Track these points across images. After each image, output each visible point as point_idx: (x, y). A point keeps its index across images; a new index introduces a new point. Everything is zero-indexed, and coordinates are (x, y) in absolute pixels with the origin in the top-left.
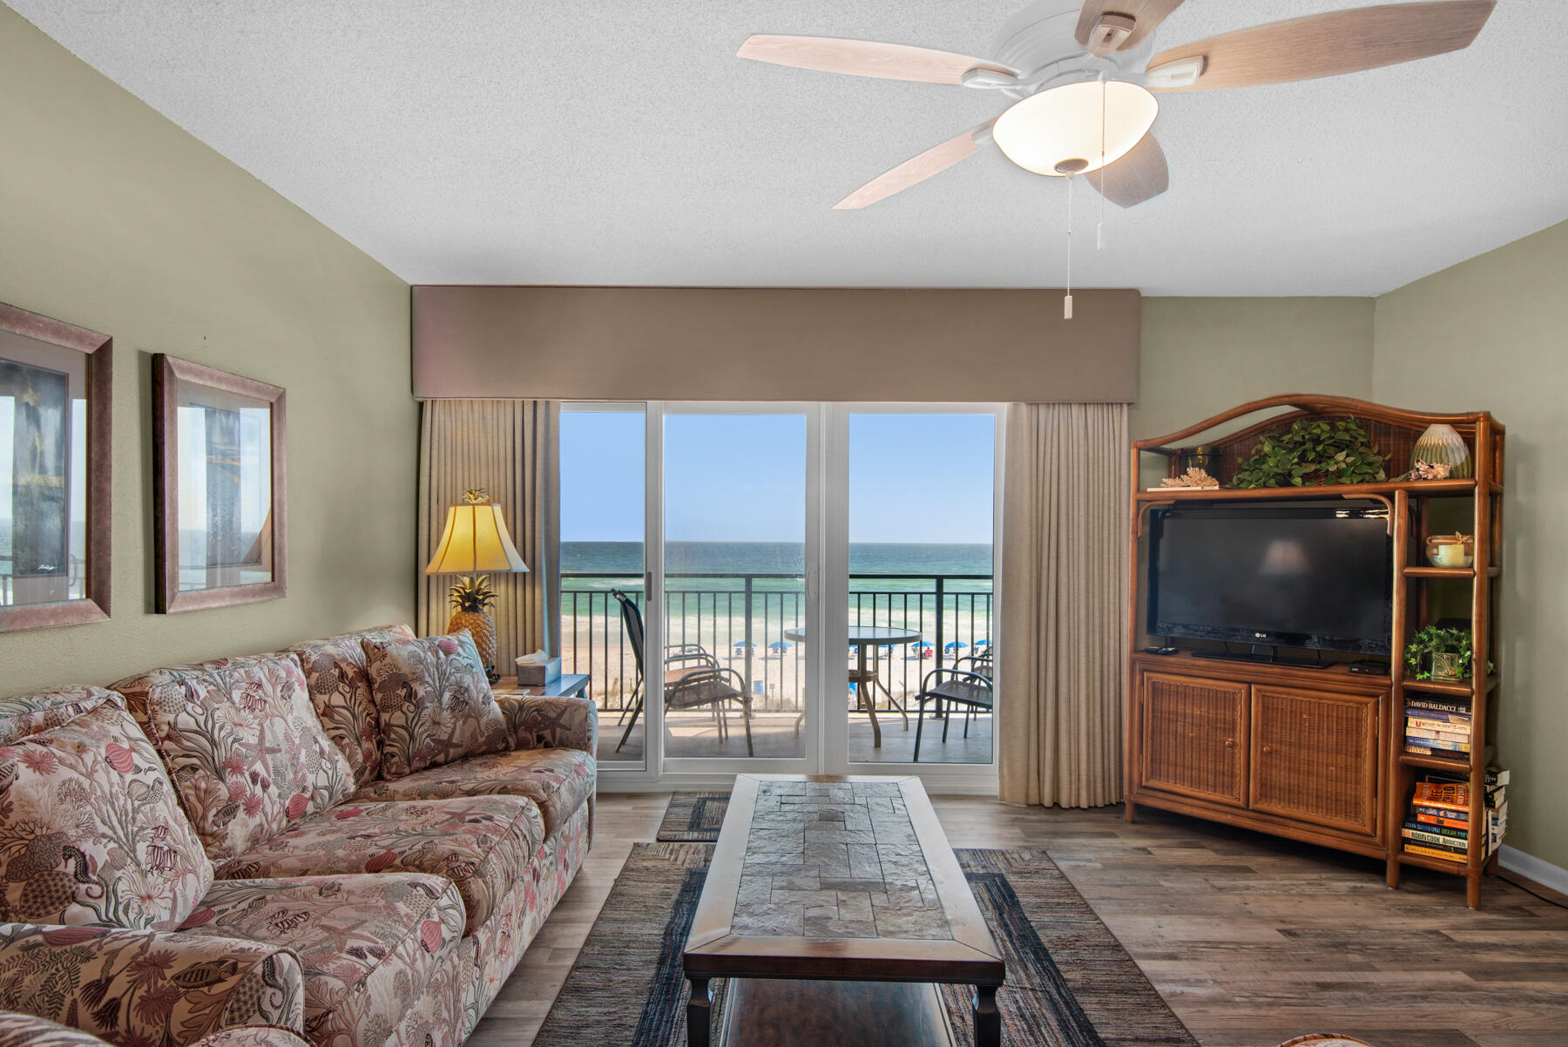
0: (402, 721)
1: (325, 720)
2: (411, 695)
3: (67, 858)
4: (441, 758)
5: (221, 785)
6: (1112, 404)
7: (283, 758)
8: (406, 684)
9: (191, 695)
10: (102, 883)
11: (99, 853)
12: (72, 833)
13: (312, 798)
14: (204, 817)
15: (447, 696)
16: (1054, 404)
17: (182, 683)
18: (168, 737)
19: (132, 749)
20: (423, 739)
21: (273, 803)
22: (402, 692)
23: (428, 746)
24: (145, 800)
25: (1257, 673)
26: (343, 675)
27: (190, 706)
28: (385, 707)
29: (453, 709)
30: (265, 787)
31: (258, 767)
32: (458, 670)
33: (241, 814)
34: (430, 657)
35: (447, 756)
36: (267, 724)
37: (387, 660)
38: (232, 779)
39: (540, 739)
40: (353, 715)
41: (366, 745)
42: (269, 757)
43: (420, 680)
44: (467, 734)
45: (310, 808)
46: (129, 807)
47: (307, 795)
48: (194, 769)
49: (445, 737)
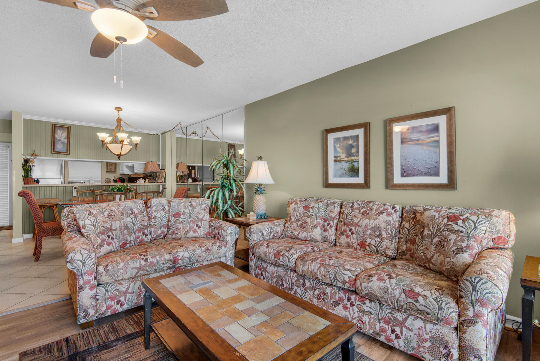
4: (427, 265)
5: (343, 228)
7: (362, 229)
21: (354, 239)
23: (422, 256)
30: (352, 233)
33: (345, 236)
36: (363, 219)
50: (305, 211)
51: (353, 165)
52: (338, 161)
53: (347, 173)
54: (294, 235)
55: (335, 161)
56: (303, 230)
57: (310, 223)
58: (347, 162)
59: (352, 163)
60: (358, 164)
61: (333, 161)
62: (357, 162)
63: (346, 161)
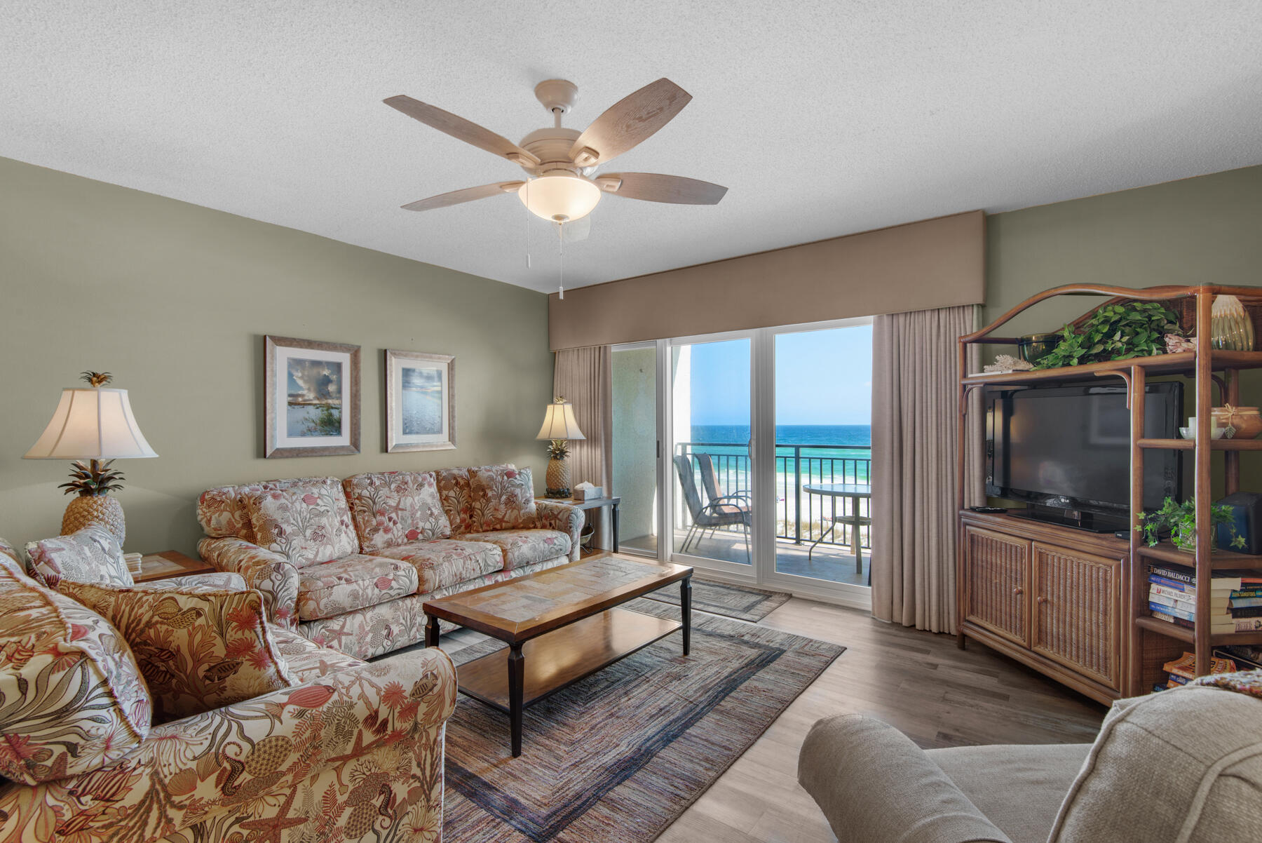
0: (479, 507)
1: (445, 502)
2: (485, 495)
3: (276, 528)
4: (498, 526)
5: (374, 520)
6: (964, 307)
7: (407, 513)
8: (483, 490)
9: (371, 484)
10: (287, 539)
11: (288, 529)
12: (280, 520)
13: (421, 532)
14: (365, 530)
15: (504, 497)
16: (911, 313)
17: (370, 478)
18: (357, 498)
19: (319, 498)
20: (489, 515)
21: (398, 531)
22: (481, 493)
23: (491, 520)
24: (317, 515)
25: (1035, 533)
26: (457, 483)
27: (369, 488)
28: (474, 500)
29: (506, 504)
30: (395, 523)
31: (394, 515)
32: (513, 486)
33: (381, 532)
34: (499, 478)
35: (501, 526)
36: (403, 499)
37: (476, 478)
38: (379, 518)
39: (551, 524)
40: (458, 502)
41: (463, 516)
42: (399, 512)
43: (491, 489)
44: (513, 517)
45: (420, 536)
46: (308, 516)
47: (419, 531)
48: (365, 512)
49: (500, 517)
50: (311, 507)
51: (331, 415)
52: (299, 404)
53: (319, 427)
54: (307, 559)
55: (290, 404)
56: (323, 544)
57: (330, 526)
58: (317, 406)
59: (327, 410)
60: (340, 412)
61: (286, 404)
62: (339, 408)
63: (315, 405)
